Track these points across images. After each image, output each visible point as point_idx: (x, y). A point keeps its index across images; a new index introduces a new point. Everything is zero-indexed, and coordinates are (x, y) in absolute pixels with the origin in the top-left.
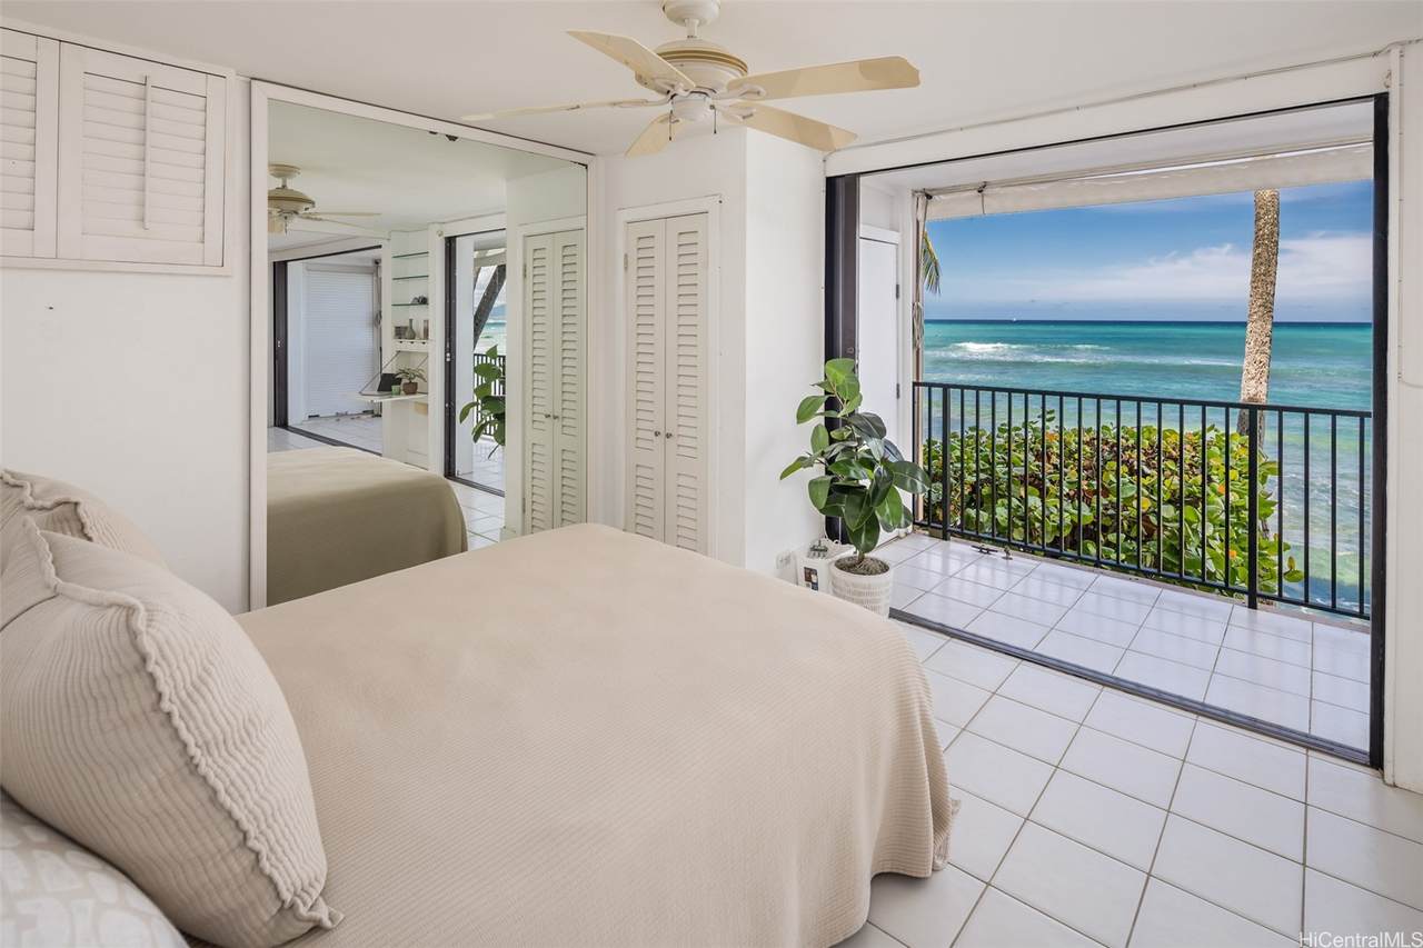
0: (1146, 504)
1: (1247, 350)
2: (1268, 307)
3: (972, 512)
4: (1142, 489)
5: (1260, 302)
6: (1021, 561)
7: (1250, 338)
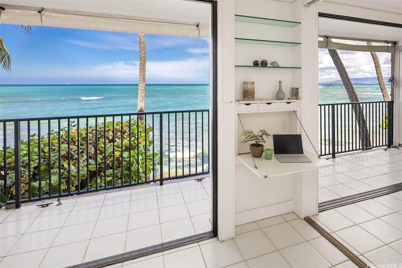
0: (117, 154)
1: (139, 92)
2: (144, 79)
3: (36, 184)
4: (115, 147)
5: (142, 77)
6: (66, 202)
7: (140, 88)
